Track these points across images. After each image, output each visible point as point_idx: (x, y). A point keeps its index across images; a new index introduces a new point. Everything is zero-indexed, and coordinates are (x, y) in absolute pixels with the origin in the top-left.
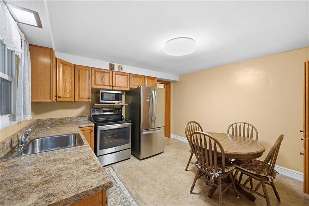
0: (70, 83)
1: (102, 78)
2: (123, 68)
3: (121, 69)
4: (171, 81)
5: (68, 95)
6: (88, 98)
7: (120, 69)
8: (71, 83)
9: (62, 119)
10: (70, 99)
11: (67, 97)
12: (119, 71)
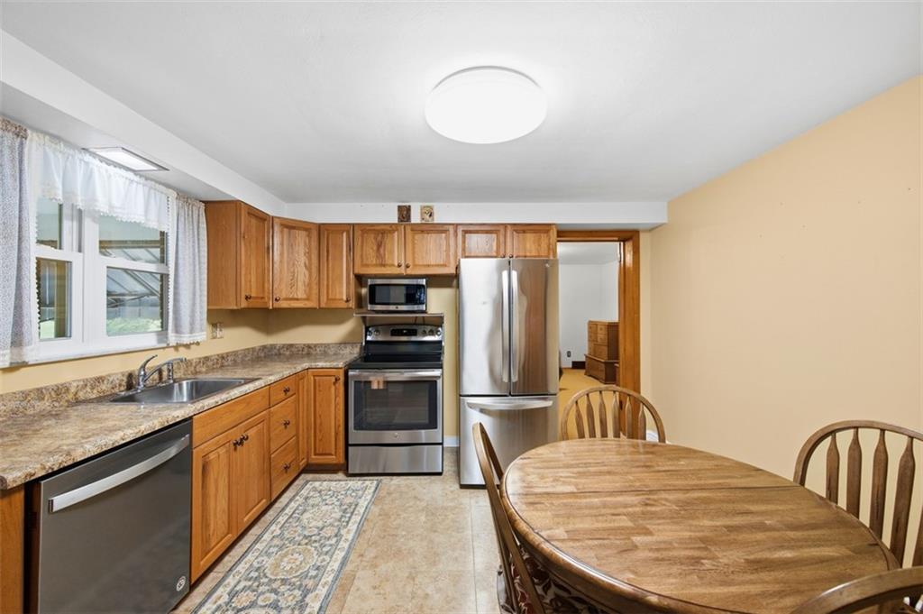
0: (306, 266)
1: (379, 246)
2: (435, 211)
3: (430, 216)
4: (640, 228)
5: (301, 294)
6: (347, 301)
7: (427, 217)
8: (308, 268)
9: (309, 346)
10: (306, 302)
11: (297, 299)
12: (423, 222)
